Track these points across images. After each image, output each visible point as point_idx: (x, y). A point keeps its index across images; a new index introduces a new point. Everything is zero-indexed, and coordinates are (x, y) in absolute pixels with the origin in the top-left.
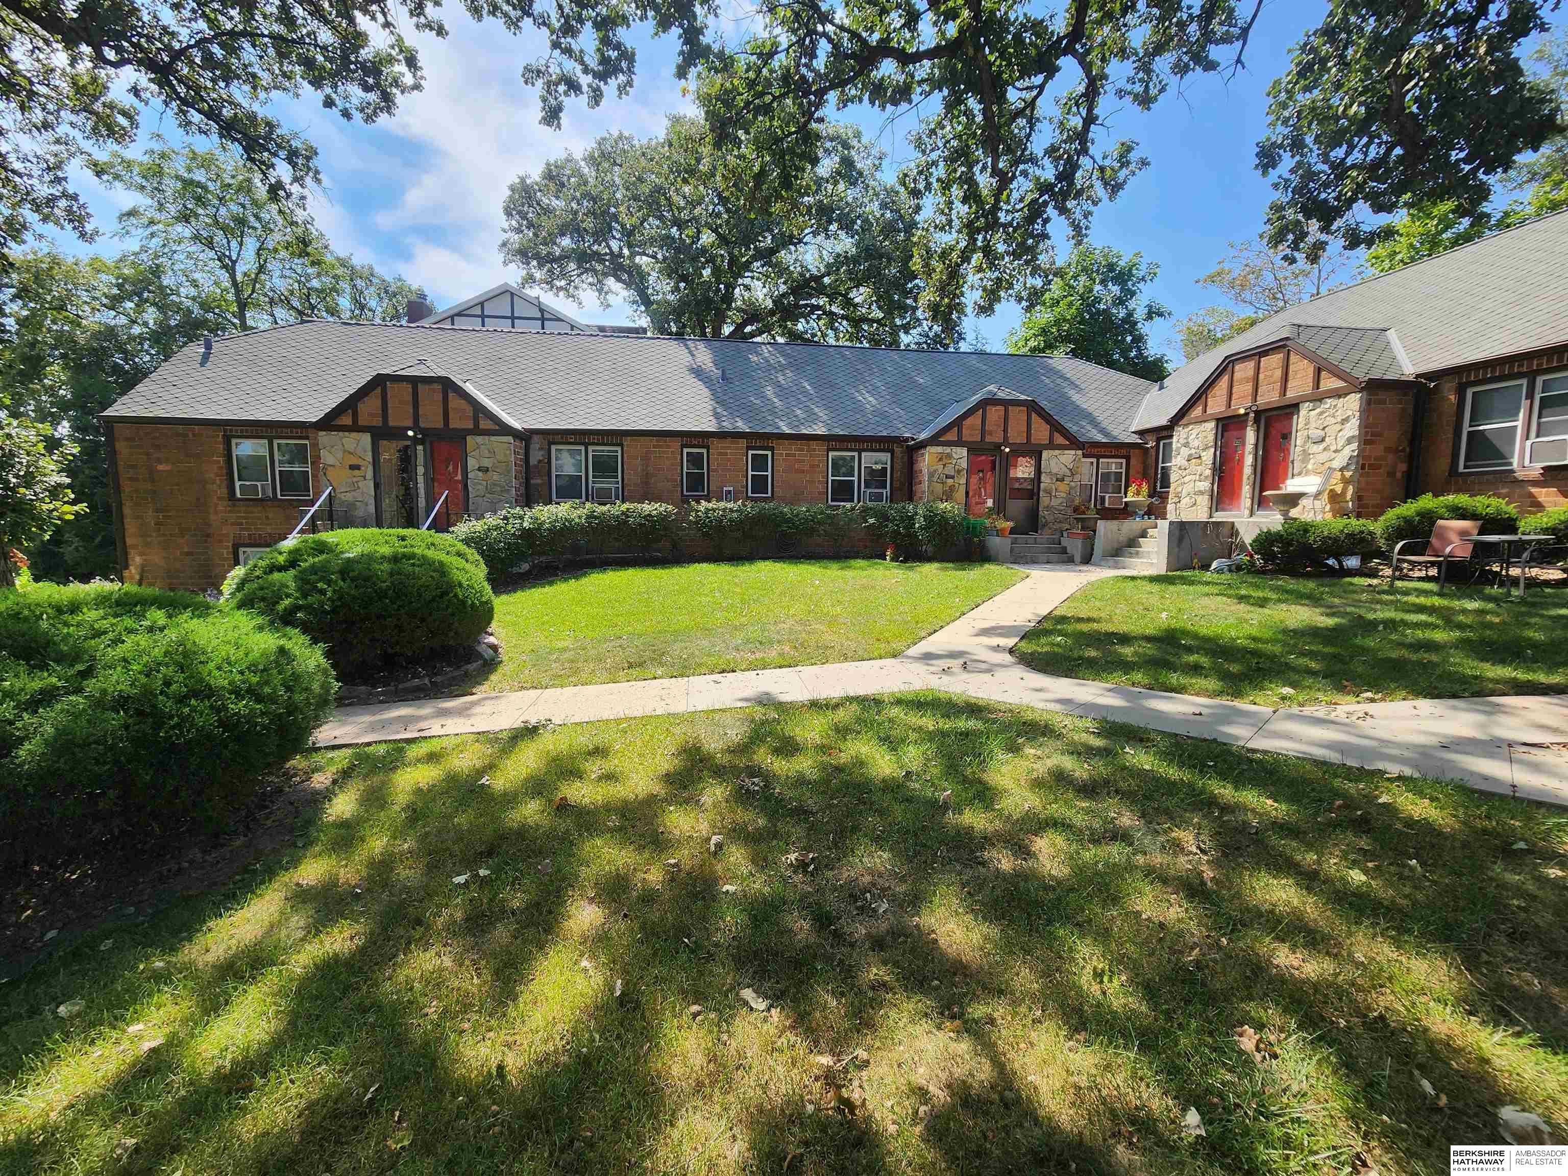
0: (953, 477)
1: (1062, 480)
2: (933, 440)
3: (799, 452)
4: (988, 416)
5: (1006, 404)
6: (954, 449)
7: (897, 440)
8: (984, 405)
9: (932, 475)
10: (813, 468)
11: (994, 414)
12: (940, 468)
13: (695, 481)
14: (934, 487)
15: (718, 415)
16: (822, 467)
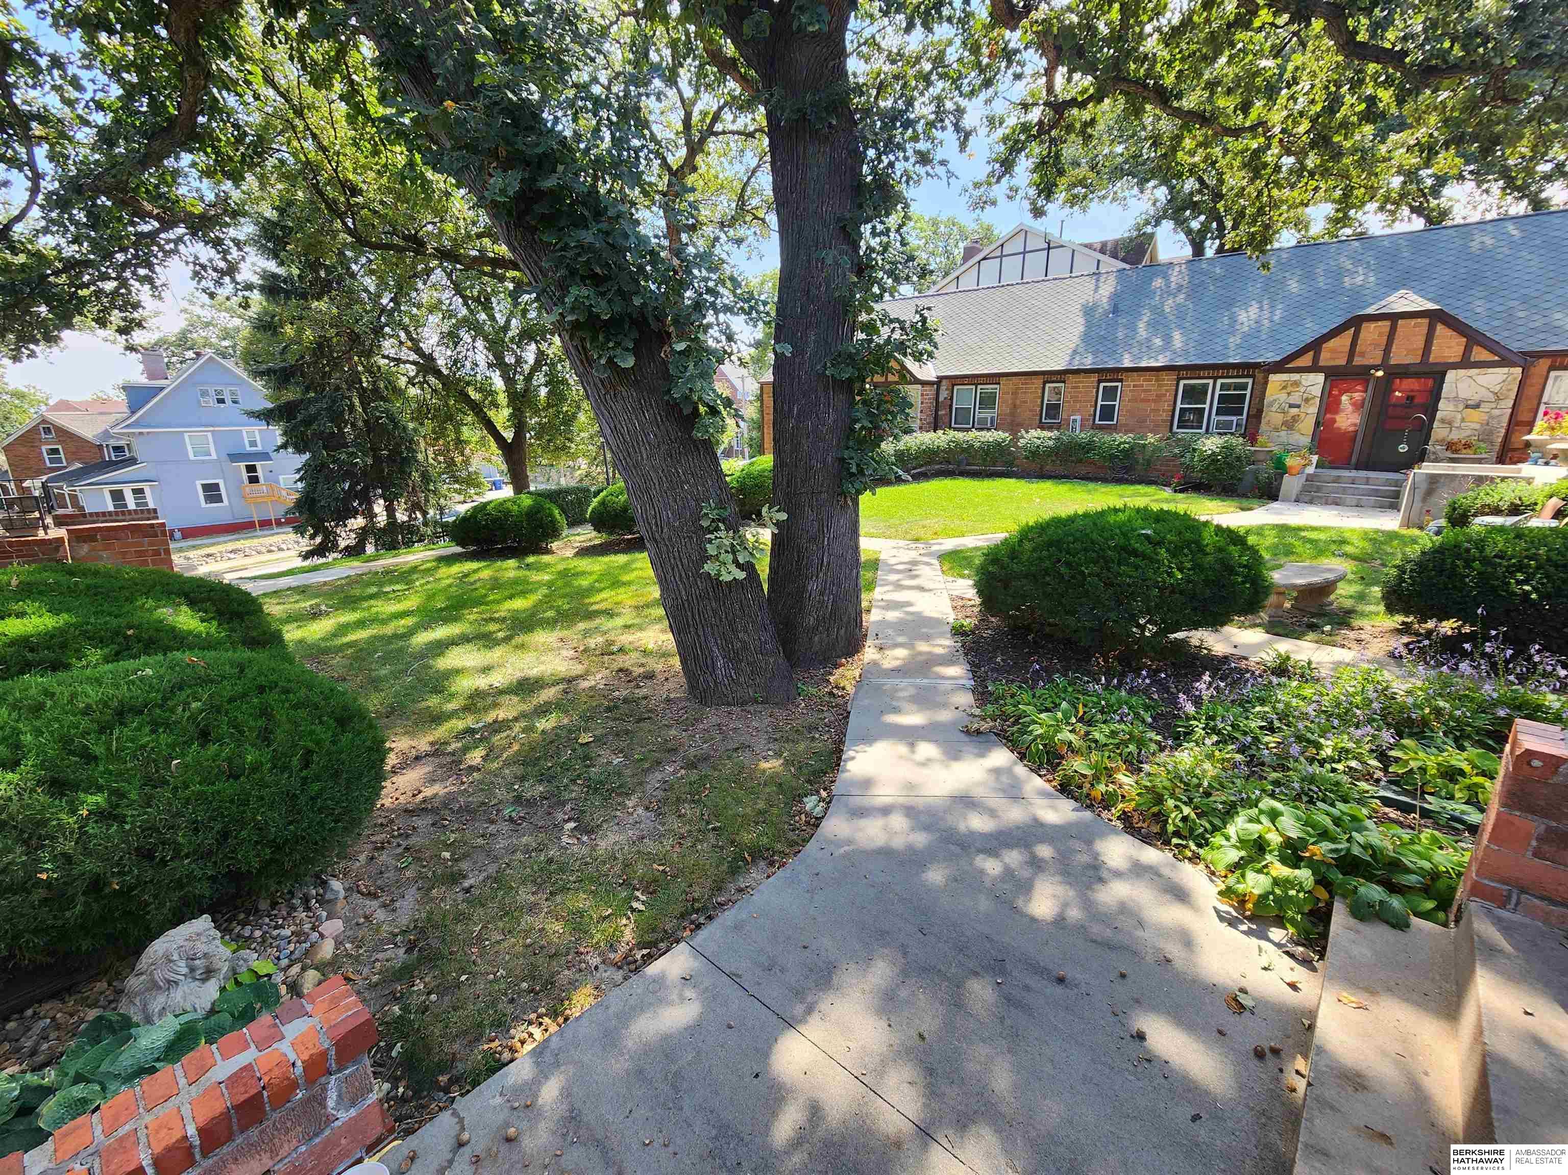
0: (1299, 406)
1: (1476, 406)
2: (1279, 367)
3: (1147, 383)
4: (1362, 335)
5: (1394, 318)
6: (1305, 376)
7: (1256, 366)
8: (1357, 322)
9: (1271, 404)
10: (1159, 397)
11: (1372, 333)
12: (1283, 396)
13: (1053, 409)
14: (1272, 417)
15: (1075, 352)
16: (1170, 397)
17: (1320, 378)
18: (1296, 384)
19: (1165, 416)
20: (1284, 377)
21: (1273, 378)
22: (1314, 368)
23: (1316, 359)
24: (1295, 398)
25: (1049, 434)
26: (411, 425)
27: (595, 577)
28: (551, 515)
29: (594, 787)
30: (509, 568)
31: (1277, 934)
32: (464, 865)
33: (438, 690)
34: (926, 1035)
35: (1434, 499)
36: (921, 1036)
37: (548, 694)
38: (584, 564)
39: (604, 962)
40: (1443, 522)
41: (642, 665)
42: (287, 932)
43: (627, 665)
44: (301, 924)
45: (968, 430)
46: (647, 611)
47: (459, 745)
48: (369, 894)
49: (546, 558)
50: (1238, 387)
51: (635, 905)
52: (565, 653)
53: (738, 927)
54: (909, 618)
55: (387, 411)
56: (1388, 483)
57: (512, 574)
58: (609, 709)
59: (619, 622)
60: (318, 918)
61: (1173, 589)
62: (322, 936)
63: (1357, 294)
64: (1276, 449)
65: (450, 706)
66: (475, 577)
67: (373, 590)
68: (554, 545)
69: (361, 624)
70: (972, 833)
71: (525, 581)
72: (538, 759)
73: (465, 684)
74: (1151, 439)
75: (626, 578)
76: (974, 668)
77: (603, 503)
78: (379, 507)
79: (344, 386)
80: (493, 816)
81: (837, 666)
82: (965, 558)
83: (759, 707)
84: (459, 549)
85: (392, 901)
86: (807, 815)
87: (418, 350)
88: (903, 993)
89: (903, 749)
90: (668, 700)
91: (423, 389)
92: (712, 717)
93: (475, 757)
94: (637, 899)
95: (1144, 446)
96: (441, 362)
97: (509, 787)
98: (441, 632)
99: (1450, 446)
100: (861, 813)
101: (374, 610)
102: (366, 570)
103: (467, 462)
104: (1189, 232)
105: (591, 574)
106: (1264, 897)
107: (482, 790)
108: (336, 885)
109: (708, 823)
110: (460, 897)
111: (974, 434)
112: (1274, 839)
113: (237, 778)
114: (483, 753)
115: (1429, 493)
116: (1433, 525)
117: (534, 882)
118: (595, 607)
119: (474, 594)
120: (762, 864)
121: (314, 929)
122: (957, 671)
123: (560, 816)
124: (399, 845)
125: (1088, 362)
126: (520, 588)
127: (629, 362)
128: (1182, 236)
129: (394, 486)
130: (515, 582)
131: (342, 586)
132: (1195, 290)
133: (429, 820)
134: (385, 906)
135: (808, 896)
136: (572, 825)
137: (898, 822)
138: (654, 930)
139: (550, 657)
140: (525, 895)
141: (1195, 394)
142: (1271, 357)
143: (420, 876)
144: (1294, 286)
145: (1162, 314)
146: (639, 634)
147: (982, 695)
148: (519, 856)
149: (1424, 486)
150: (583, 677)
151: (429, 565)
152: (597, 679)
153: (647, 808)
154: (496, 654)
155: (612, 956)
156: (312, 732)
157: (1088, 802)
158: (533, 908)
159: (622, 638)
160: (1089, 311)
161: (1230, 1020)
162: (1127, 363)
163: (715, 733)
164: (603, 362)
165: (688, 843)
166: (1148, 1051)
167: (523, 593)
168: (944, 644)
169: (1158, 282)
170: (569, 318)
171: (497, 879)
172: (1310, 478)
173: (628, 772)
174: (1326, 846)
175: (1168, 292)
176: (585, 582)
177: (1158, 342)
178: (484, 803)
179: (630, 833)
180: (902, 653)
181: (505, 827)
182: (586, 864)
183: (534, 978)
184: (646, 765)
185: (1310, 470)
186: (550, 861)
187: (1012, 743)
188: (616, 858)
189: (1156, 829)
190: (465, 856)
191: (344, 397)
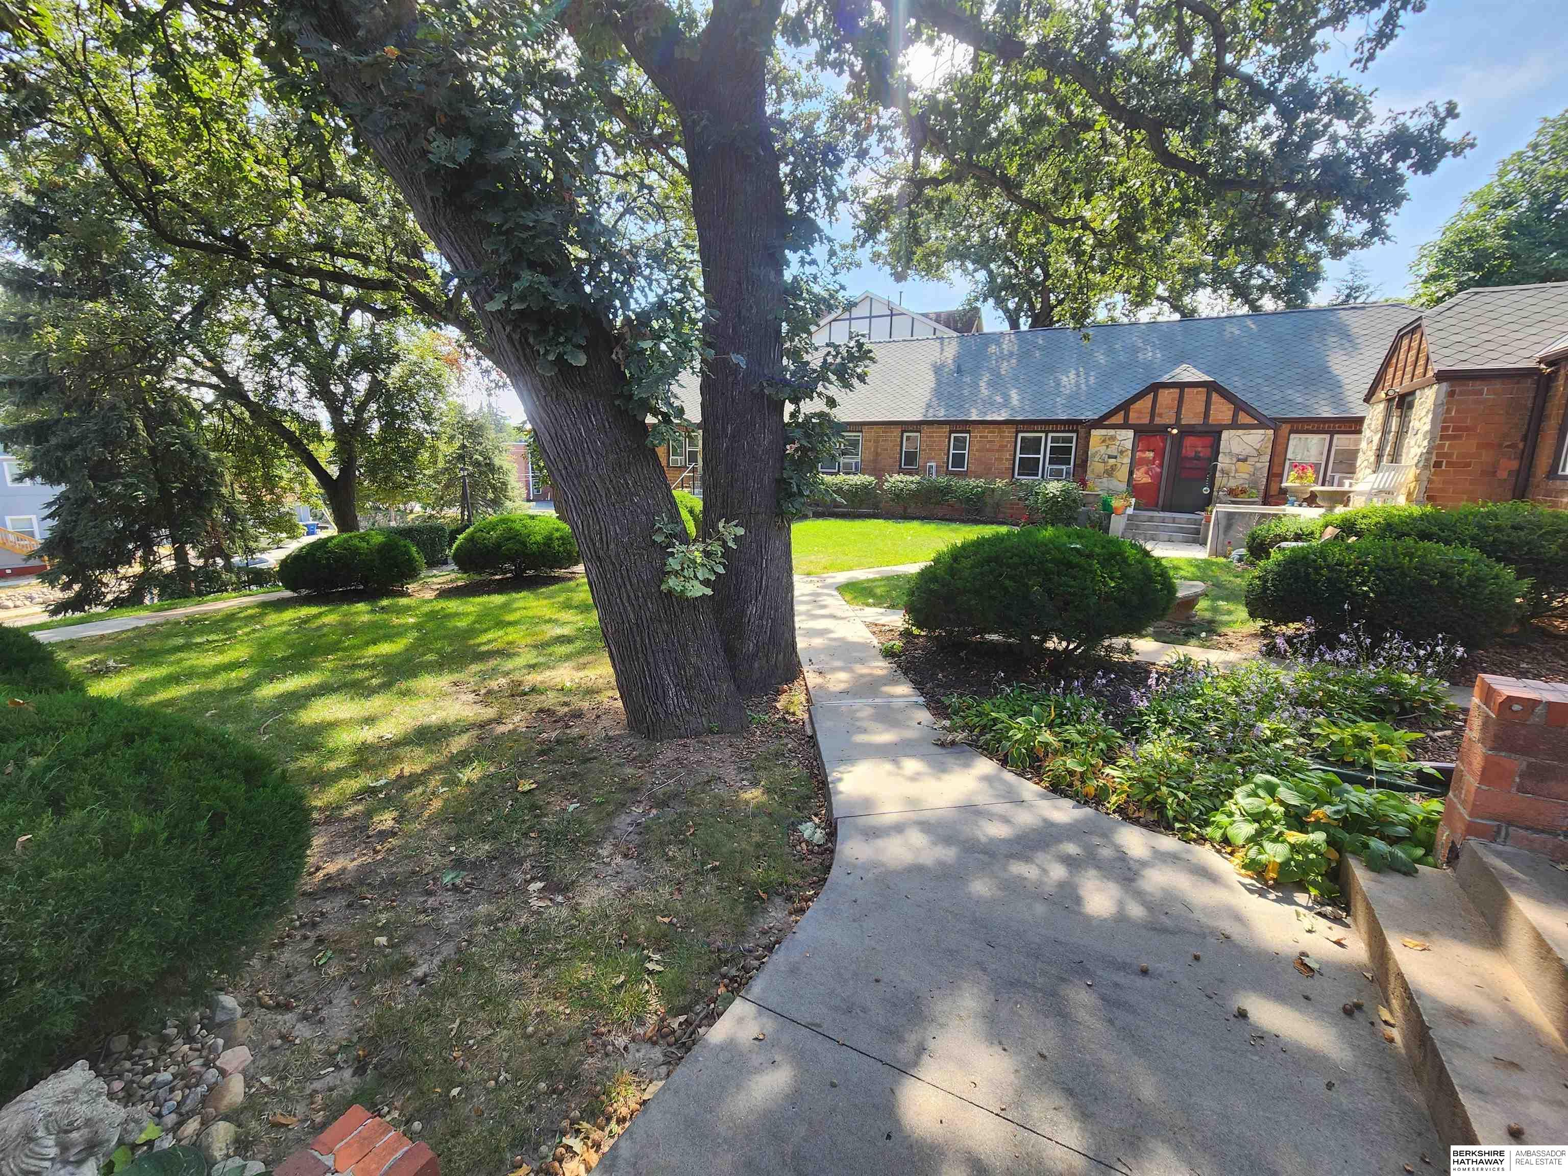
0: (1116, 457)
1: (1245, 460)
2: (1099, 423)
3: (990, 434)
4: (1160, 398)
5: (1182, 386)
6: (1119, 432)
7: (1079, 422)
8: (1155, 388)
9: (1094, 456)
10: (1002, 448)
11: (1167, 397)
12: (1102, 449)
13: (911, 458)
14: (1095, 467)
15: (929, 406)
16: (1010, 447)
17: (1130, 434)
18: (1113, 438)
19: (1008, 465)
20: (1103, 432)
21: (1094, 432)
22: (1125, 426)
23: (1126, 417)
24: (1113, 451)
25: (911, 478)
26: (213, 455)
27: (471, 618)
28: (408, 552)
29: (554, 839)
30: (361, 612)
31: (1301, 898)
32: (410, 950)
33: (309, 747)
34: (1045, 1052)
35: (1232, 533)
36: (1042, 1056)
37: (458, 744)
38: (453, 605)
39: (633, 1040)
40: (1243, 551)
41: (566, 704)
42: (165, 1076)
43: (545, 705)
44: (185, 1060)
45: (836, 474)
46: (550, 650)
47: (360, 808)
48: (278, 1006)
49: (404, 601)
50: (1066, 440)
51: (650, 966)
52: (464, 697)
53: (794, 970)
54: (834, 644)
55: (181, 437)
56: (1189, 521)
57: (366, 618)
58: (542, 753)
59: (519, 661)
60: (213, 1049)
61: (1108, 597)
62: (223, 1073)
63: (1148, 366)
64: (1104, 494)
65: (332, 765)
66: (319, 622)
67: (181, 641)
68: (411, 587)
69: (174, 679)
70: (992, 840)
71: (385, 625)
72: (474, 813)
73: (346, 738)
74: (1000, 483)
75: (510, 618)
76: (919, 686)
77: (471, 539)
78: (165, 550)
79: (124, 405)
80: (430, 887)
81: (779, 692)
82: (865, 589)
83: (716, 738)
84: (288, 594)
85: (316, 1010)
86: (808, 843)
87: (218, 371)
88: (1004, 1014)
89: (888, 767)
90: (608, 738)
91: (222, 417)
92: (667, 752)
93: (386, 820)
94: (651, 960)
95: (993, 490)
96: (248, 387)
97: (444, 853)
98: (294, 683)
99: (1231, 492)
100: (873, 833)
101: (189, 663)
102: (162, 620)
103: (278, 501)
104: (1006, 311)
105: (468, 614)
106: (1285, 864)
107: (407, 857)
108: (228, 1001)
109: (704, 864)
110: (415, 990)
111: (841, 477)
112: (1277, 810)
113: (118, 856)
114: (395, 814)
115: (1228, 527)
116: (1235, 554)
117: (513, 958)
118: (484, 648)
119: (323, 640)
120: (778, 900)
121: (207, 1064)
122: (903, 690)
123: (519, 877)
124: (305, 938)
125: (941, 415)
126: (381, 632)
127: (580, 360)
128: (1000, 313)
129: (190, 524)
130: (373, 625)
131: (130, 639)
132: (1024, 355)
133: (340, 901)
134: (305, 1017)
135: (856, 925)
136: (540, 885)
137: (917, 838)
138: (684, 991)
139: (448, 702)
140: (504, 977)
141: (1032, 446)
142: (1089, 415)
143: (351, 972)
144: (1101, 359)
145: (999, 375)
146: (548, 673)
147: (938, 708)
148: (481, 929)
149: (1223, 523)
150: (498, 720)
151: (250, 612)
152: (517, 721)
153: (625, 856)
154: (376, 704)
155: (640, 1031)
156: (216, 789)
157: (1083, 800)
158: (519, 989)
159: (529, 678)
160: (938, 369)
161: (1307, 985)
162: (974, 418)
163: (675, 767)
164: (551, 357)
165: (688, 888)
166: (1256, 1028)
167: (389, 637)
168: (881, 667)
169: (993, 348)
170: (515, 307)
171: (463, 961)
172: (1130, 518)
173: (590, 818)
174: (1328, 809)
175: (1002, 358)
176: (462, 624)
177: (999, 399)
178: (414, 873)
179: (615, 885)
180: (843, 676)
181: (449, 898)
182: (572, 927)
183: (550, 1075)
184: (611, 808)
185: (1130, 511)
186: (524, 930)
187: (989, 751)
188: (607, 916)
189: (1154, 817)
190: (407, 939)
191: (121, 418)
